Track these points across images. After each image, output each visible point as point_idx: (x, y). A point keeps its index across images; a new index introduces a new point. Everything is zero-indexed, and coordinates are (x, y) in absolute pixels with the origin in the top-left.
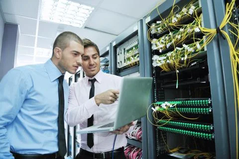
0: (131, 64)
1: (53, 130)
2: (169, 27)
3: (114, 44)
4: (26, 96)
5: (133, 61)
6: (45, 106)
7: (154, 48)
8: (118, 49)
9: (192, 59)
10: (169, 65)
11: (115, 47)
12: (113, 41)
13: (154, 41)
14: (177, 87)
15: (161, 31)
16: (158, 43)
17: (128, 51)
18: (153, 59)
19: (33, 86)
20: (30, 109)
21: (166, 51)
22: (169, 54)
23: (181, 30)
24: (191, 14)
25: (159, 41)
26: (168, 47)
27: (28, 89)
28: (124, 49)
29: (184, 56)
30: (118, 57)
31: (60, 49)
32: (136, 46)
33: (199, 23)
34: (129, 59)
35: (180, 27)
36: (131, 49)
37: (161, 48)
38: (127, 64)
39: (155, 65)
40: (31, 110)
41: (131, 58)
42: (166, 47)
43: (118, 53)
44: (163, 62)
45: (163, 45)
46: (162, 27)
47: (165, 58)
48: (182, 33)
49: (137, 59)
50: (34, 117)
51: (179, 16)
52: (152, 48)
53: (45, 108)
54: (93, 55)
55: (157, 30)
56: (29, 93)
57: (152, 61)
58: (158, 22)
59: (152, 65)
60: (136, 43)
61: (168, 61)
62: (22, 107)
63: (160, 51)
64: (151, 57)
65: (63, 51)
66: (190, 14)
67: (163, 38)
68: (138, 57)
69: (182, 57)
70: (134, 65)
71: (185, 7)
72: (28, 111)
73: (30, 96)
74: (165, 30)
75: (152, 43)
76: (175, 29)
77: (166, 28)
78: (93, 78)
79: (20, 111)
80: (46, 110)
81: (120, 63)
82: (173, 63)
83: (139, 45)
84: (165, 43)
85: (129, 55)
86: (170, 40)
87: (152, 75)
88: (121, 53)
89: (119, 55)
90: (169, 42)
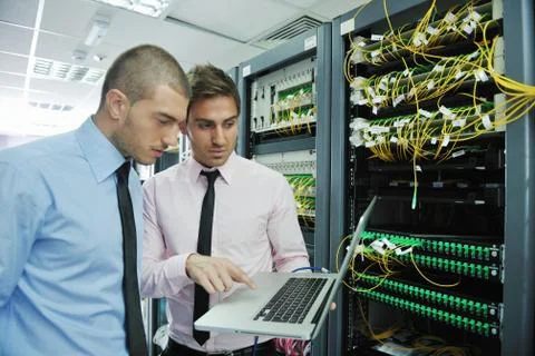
0: (289, 128)
2: (407, 54)
3: (247, 71)
4: (38, 233)
5: (296, 120)
7: (357, 99)
8: (255, 86)
9: (459, 144)
10: (394, 147)
11: (249, 80)
12: (243, 65)
13: (358, 83)
14: (414, 207)
15: (379, 60)
16: (369, 90)
17: (283, 94)
18: (351, 126)
19: (54, 204)
20: (51, 265)
21: (388, 113)
22: (399, 123)
23: (438, 69)
24: (469, 32)
25: (372, 84)
26: (395, 104)
27: (41, 215)
28: (273, 88)
29: (438, 133)
30: (254, 105)
31: (124, 96)
32: (307, 87)
33: (489, 60)
34: (284, 114)
35: (437, 61)
36: (294, 90)
37: (378, 104)
38: (280, 127)
39: (356, 141)
40: (59, 268)
41: (292, 114)
42: (390, 102)
43: (254, 96)
44: (381, 140)
45: (385, 98)
46: (384, 51)
47: (387, 129)
48: (438, 76)
49: (308, 118)
50: (65, 285)
51: (434, 32)
52: (352, 99)
54: (227, 120)
55: (369, 56)
56: (46, 224)
57: (348, 132)
58: (374, 37)
59: (347, 143)
60: (308, 78)
61: (393, 140)
62: (29, 261)
63: (375, 111)
64: (348, 121)
66: (464, 32)
67: (385, 79)
68: (312, 114)
69: (434, 134)
70: (297, 132)
71: (454, 13)
72: (48, 269)
73: (48, 232)
74: (390, 58)
75: (351, 86)
76: (422, 64)
77: (395, 54)
78: (212, 169)
79: (24, 273)
81: (259, 120)
82: (406, 146)
83: (314, 85)
84: (390, 94)
85: (285, 105)
86: (405, 87)
87: (348, 165)
88: (263, 97)
89: (256, 99)
90: (400, 93)
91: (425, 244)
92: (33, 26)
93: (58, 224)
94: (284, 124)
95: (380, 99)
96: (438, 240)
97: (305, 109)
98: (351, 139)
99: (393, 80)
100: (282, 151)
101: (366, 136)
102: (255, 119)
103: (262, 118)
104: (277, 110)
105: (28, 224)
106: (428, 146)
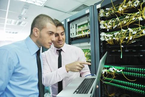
0: (82, 36)
1: (36, 94)
2: (117, 13)
3: (68, 20)
4: (14, 71)
5: (83, 34)
6: (29, 77)
7: (102, 27)
8: (71, 24)
9: (135, 39)
10: (114, 40)
11: (69, 23)
12: (67, 18)
13: (102, 22)
15: (108, 15)
16: (106, 24)
17: (79, 26)
18: (101, 35)
19: (19, 62)
20: (16, 80)
21: (112, 30)
22: (116, 33)
23: (127, 17)
24: (136, 6)
25: (107, 22)
26: (114, 28)
27: (15, 65)
28: (76, 25)
29: (128, 36)
30: (71, 30)
31: (38, 29)
32: (87, 24)
33: (143, 14)
34: (80, 32)
35: (126, 15)
36: (83, 25)
37: (109, 28)
38: (79, 36)
39: (102, 39)
41: (83, 32)
42: (112, 27)
43: (71, 27)
44: (110, 38)
45: (111, 26)
46: (110, 13)
47: (112, 35)
48: (127, 19)
49: (87, 33)
50: (21, 86)
51: (125, 7)
52: (101, 27)
53: (30, 78)
54: (62, 33)
55: (105, 14)
56: (16, 68)
57: (100, 37)
58: (107, 9)
59: (100, 40)
60: (87, 22)
61: (114, 38)
62: (11, 79)
63: (108, 30)
64: (100, 33)
65: (40, 31)
66: (134, 6)
67: (110, 21)
68: (88, 32)
69: (127, 36)
70: (84, 37)
71: (131, 1)
72: (16, 82)
73: (16, 71)
74: (112, 15)
75: (100, 23)
76: (122, 16)
77: (113, 13)
78: (60, 49)
79: (9, 83)
80: (30, 79)
81: (72, 34)
82: (118, 40)
83: (89, 24)
84: (112, 25)
85: (80, 29)
86: (117, 23)
87: (100, 46)
88: (73, 27)
89: (71, 28)
90: (115, 25)
91: (125, 69)
92: (7, 10)
93: (20, 68)
94: (80, 35)
95: (109, 27)
96: (129, 67)
97: (86, 30)
98: (101, 38)
99: (113, 21)
100: (80, 43)
101: (106, 38)
102: (71, 34)
103: (73, 33)
104: (77, 31)
106: (125, 40)
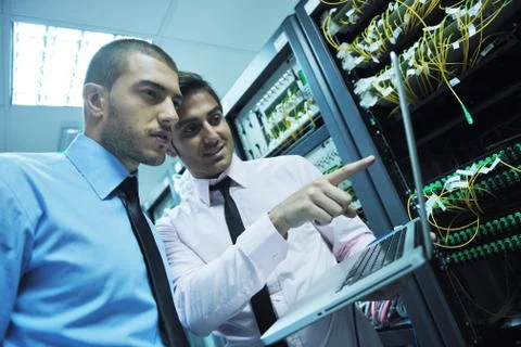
4: (26, 258)
5: (295, 125)
7: (350, 64)
8: (238, 121)
9: (485, 30)
11: (231, 118)
14: (470, 121)
15: (357, 16)
16: (360, 47)
17: (269, 112)
18: (357, 91)
19: (43, 217)
22: (409, 54)
25: (360, 41)
26: (393, 42)
28: (258, 113)
29: (457, 36)
31: (99, 86)
32: (294, 87)
34: (282, 126)
36: (282, 98)
37: (375, 53)
39: (369, 102)
40: (57, 312)
41: (288, 119)
42: (388, 42)
45: (380, 42)
46: (359, 5)
49: (307, 115)
52: (345, 66)
54: (210, 113)
55: (346, 19)
59: (361, 109)
60: (292, 79)
61: (411, 72)
63: (376, 61)
64: (351, 88)
67: (371, 28)
68: (309, 109)
69: (453, 40)
74: (367, 9)
75: (339, 56)
78: (221, 178)
82: (427, 72)
83: (299, 83)
84: (384, 36)
85: (277, 117)
86: (396, 21)
87: (371, 130)
88: (251, 125)
89: (244, 132)
90: (394, 28)
94: (283, 136)
95: (375, 47)
97: (300, 108)
98: (362, 104)
99: (381, 22)
101: (379, 89)
102: (251, 152)
103: (257, 146)
104: (269, 127)
105: (11, 244)
